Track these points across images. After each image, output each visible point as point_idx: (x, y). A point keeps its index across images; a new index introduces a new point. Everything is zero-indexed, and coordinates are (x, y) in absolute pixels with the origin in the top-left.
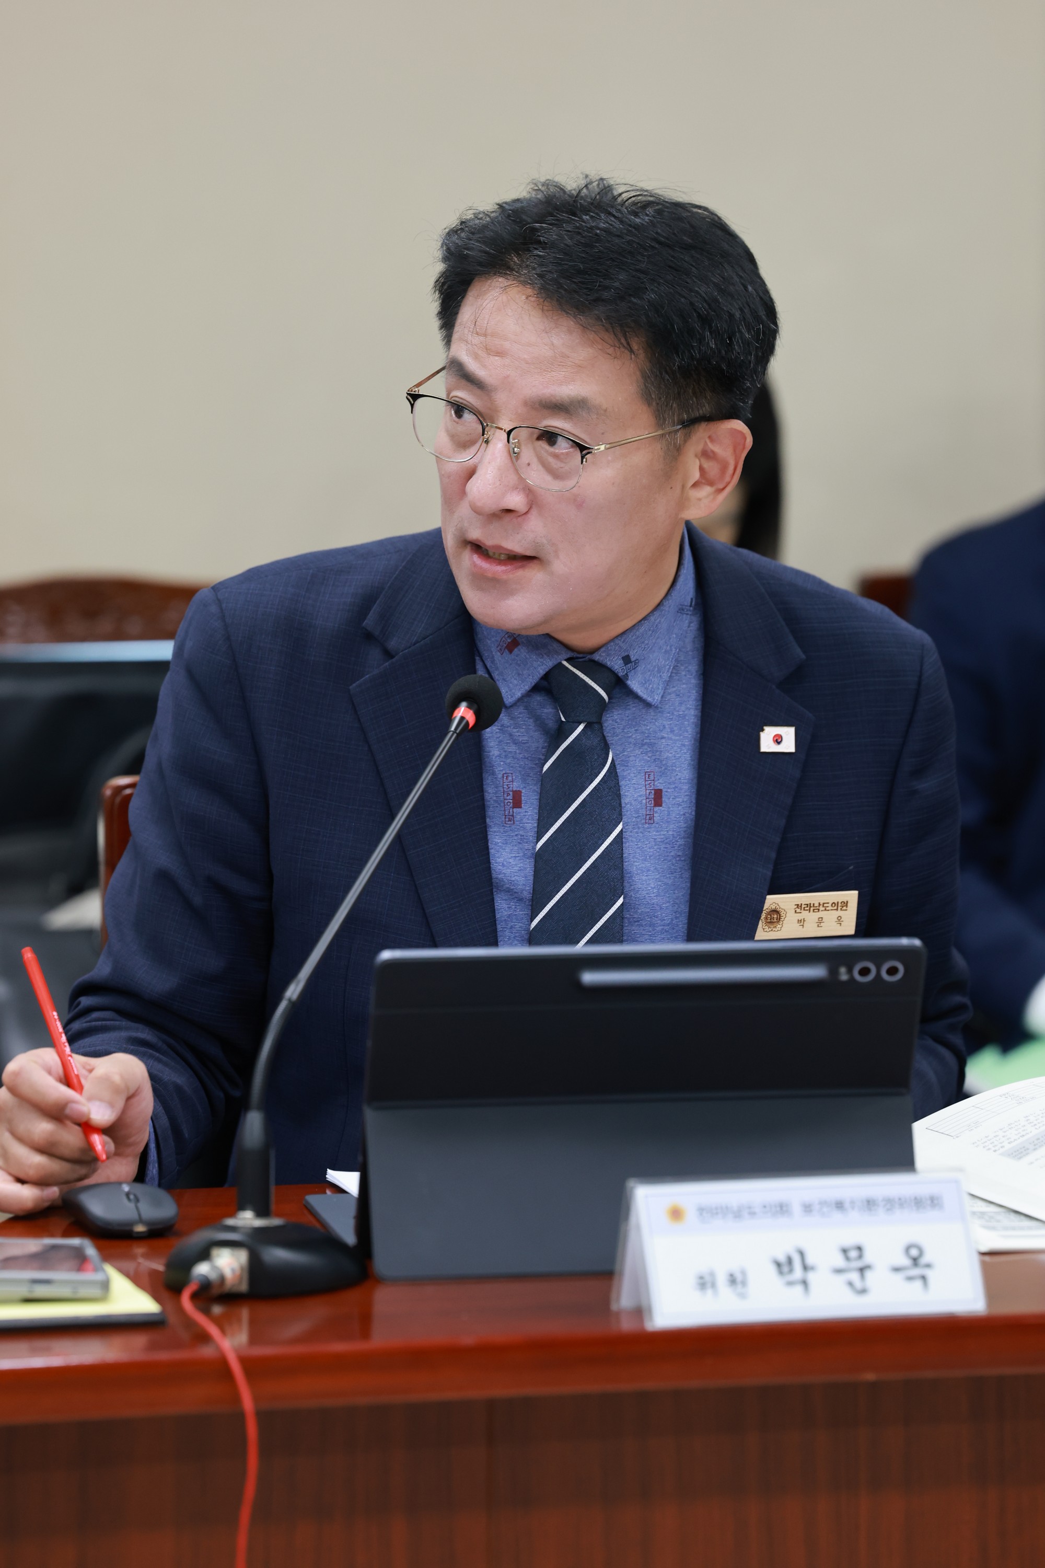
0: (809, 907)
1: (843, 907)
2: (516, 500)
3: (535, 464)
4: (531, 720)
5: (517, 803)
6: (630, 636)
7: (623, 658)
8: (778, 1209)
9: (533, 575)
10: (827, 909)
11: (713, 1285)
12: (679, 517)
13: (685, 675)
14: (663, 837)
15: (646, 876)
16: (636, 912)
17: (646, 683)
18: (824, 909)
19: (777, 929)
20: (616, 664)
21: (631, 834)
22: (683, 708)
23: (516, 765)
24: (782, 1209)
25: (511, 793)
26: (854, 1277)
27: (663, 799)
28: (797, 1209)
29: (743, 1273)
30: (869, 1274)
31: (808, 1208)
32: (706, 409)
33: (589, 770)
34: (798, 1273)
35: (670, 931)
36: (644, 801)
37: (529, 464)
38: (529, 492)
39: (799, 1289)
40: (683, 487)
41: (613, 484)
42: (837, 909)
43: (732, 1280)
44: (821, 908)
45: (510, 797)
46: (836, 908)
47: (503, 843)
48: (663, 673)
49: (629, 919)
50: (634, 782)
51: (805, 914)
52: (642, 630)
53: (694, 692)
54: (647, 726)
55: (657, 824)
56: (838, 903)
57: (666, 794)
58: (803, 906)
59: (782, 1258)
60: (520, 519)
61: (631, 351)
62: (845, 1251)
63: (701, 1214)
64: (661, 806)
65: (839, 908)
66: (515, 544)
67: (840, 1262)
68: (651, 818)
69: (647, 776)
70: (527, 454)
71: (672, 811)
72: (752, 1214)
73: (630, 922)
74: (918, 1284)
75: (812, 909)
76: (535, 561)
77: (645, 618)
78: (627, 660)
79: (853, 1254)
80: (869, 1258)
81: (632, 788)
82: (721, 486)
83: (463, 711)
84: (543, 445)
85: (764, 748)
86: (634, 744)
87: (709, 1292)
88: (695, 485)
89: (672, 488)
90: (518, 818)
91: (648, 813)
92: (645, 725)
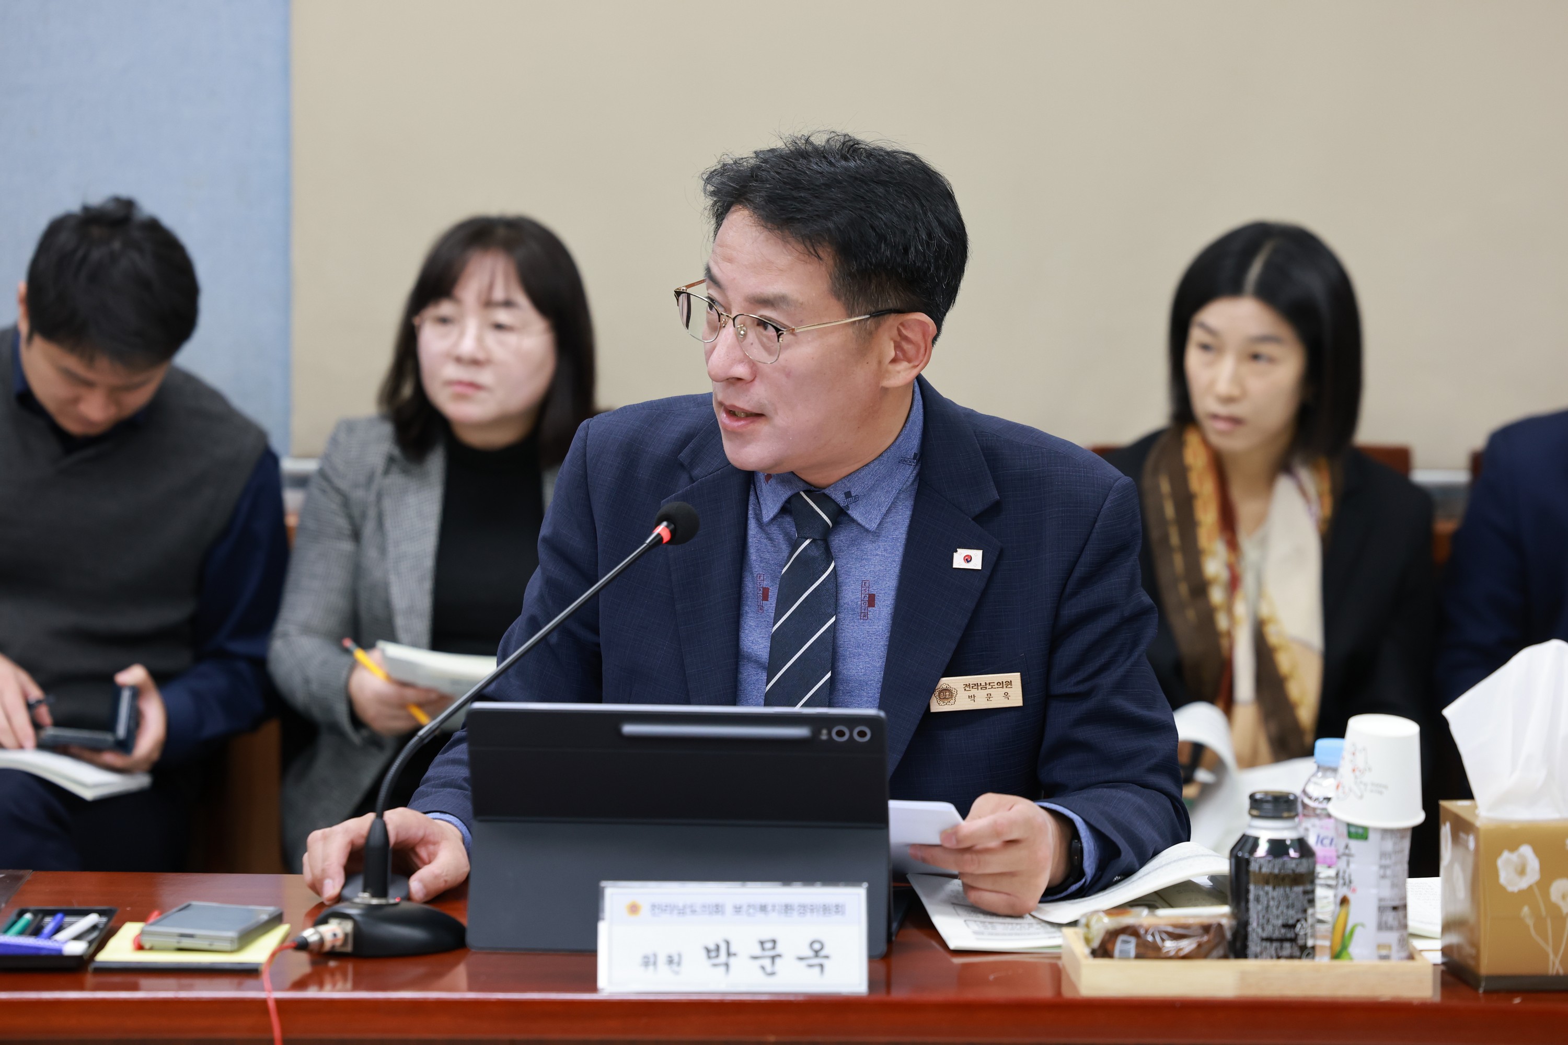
0: (977, 686)
1: (1008, 685)
2: (741, 370)
3: (757, 344)
4: (781, 536)
5: (765, 597)
6: (854, 477)
7: (845, 494)
8: (715, 909)
9: (762, 428)
10: (994, 687)
11: (655, 963)
12: (881, 385)
13: (902, 509)
14: (874, 630)
15: (858, 659)
16: (848, 686)
17: (866, 513)
18: (990, 687)
19: (951, 703)
20: (839, 498)
21: (847, 627)
22: (897, 533)
23: (769, 569)
24: (718, 909)
25: (762, 589)
26: (767, 963)
27: (876, 602)
28: (729, 909)
29: (680, 955)
30: (778, 961)
31: (738, 909)
32: (892, 303)
33: (812, 575)
34: (723, 957)
35: (873, 702)
36: (859, 603)
37: (752, 344)
38: (754, 366)
39: (722, 969)
40: (880, 363)
41: (813, 358)
42: (1003, 687)
43: (670, 961)
44: (988, 686)
45: (761, 592)
46: (1001, 686)
47: (756, 626)
48: (882, 507)
49: (843, 691)
50: (852, 587)
51: (973, 692)
52: (863, 473)
53: (908, 521)
54: (866, 546)
55: (870, 620)
56: (1002, 682)
57: (878, 597)
58: (971, 686)
59: (712, 946)
60: (748, 385)
61: (819, 257)
62: (762, 943)
63: (653, 910)
64: (874, 607)
65: (1005, 686)
66: (743, 402)
67: (757, 951)
68: (866, 615)
69: (863, 583)
70: (752, 336)
71: (882, 611)
72: (694, 912)
73: (843, 693)
74: (817, 970)
75: (980, 687)
76: (763, 418)
77: (867, 465)
78: (848, 495)
79: (769, 945)
80: (780, 949)
81: (850, 592)
82: (916, 363)
83: (662, 530)
84: (761, 329)
85: (955, 565)
86: (856, 559)
87: (651, 968)
88: (894, 361)
89: (868, 363)
90: (766, 608)
91: (863, 611)
92: (864, 545)
